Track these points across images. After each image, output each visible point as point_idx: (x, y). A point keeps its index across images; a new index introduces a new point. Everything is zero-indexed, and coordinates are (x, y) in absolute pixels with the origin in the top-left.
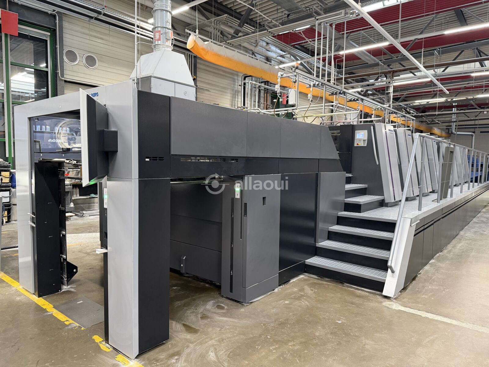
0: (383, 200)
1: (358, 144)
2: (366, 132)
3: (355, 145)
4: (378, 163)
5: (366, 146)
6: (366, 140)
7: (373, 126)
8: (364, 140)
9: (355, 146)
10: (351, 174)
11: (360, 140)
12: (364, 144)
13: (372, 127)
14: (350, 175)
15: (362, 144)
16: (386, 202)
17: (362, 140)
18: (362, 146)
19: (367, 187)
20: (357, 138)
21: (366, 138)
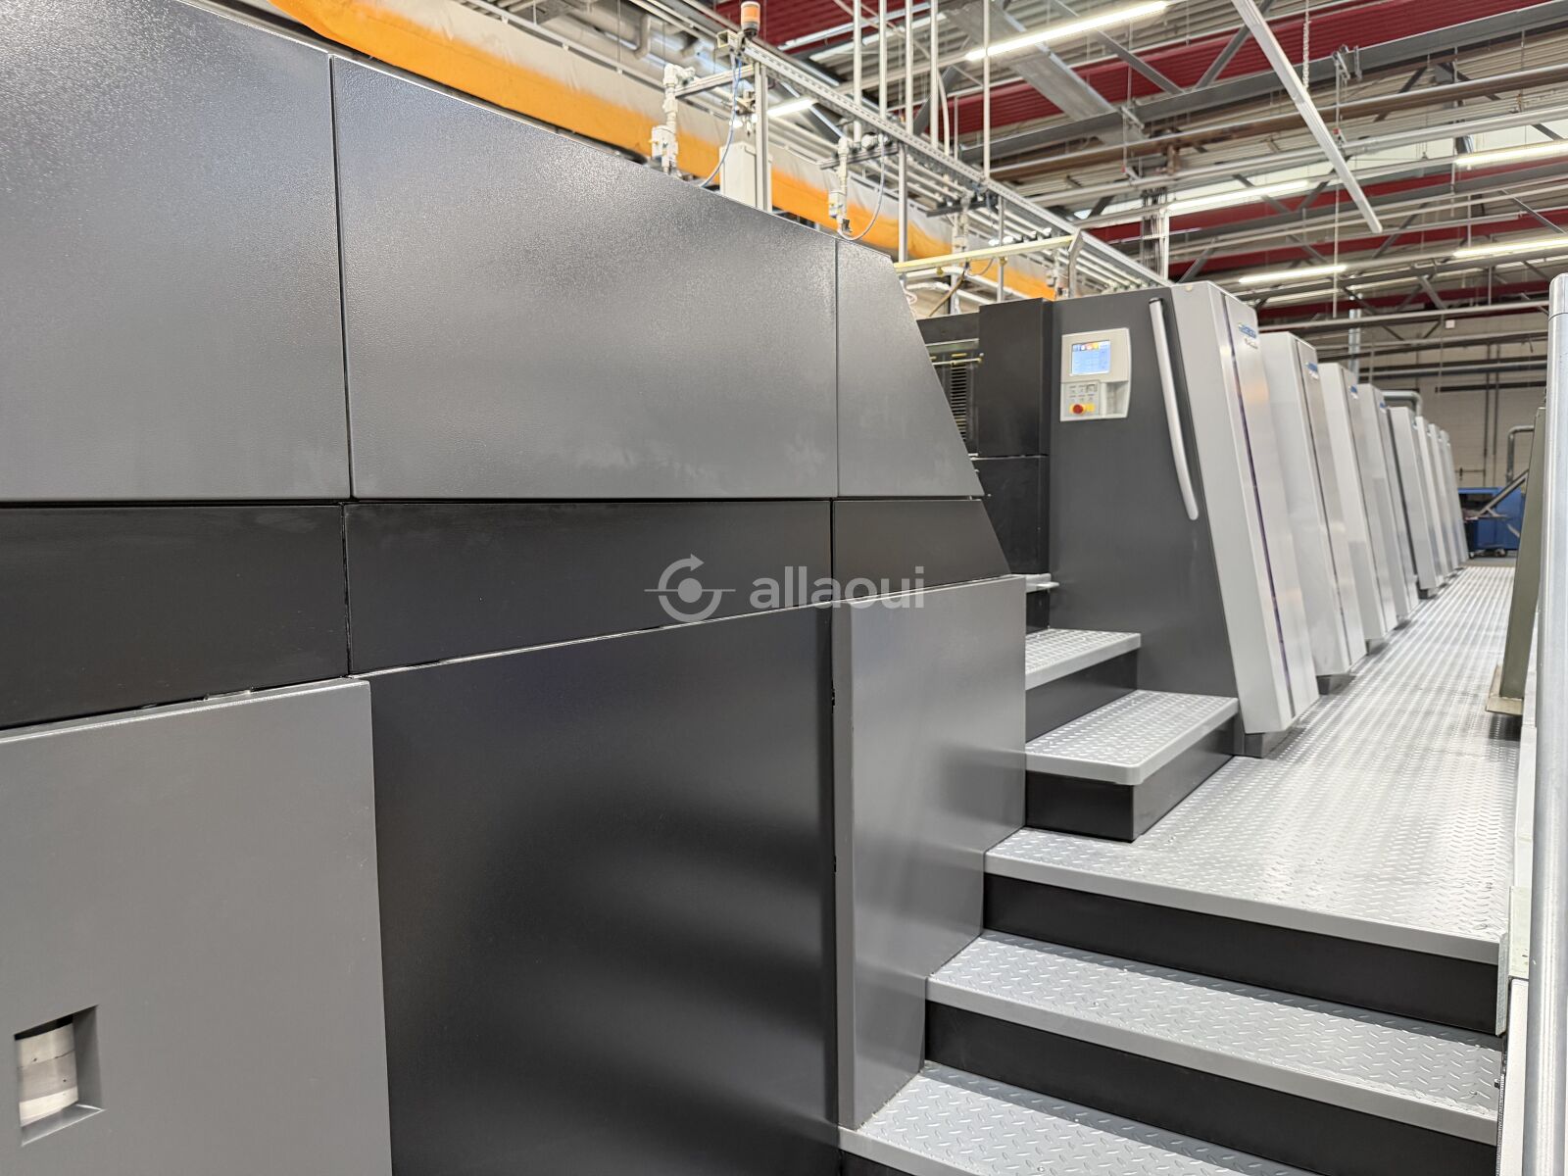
0: (1234, 723)
1: (1078, 409)
2: (1121, 337)
3: (1066, 415)
4: (1194, 513)
5: (1124, 415)
6: (1123, 383)
7: (1162, 300)
8: (1114, 387)
9: (1064, 418)
10: (1048, 575)
11: (1090, 386)
12: (1114, 404)
13: (1157, 309)
14: (1044, 582)
15: (1101, 408)
16: (1248, 730)
17: (1104, 386)
18: (1104, 416)
19: (1138, 645)
20: (1074, 373)
21: (1123, 372)
